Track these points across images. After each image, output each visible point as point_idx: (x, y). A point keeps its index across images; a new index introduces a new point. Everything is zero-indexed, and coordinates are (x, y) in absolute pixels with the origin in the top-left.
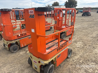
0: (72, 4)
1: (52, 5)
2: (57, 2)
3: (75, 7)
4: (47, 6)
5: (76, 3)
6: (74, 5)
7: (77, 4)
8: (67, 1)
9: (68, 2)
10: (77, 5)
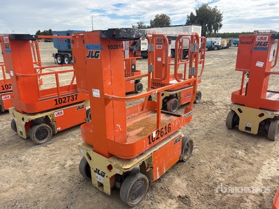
0: (207, 20)
1: (151, 22)
2: (163, 16)
3: (216, 29)
4: (137, 25)
6: (213, 23)
7: (222, 22)
8: (192, 13)
9: (195, 14)
10: (221, 26)
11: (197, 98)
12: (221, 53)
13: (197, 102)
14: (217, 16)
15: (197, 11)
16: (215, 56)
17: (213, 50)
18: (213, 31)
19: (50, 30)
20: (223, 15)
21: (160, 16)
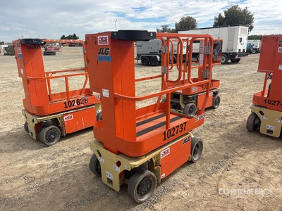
14: (248, 18)
15: (225, 13)
19: (75, 35)
21: (186, 19)
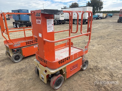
0: (96, 5)
1: (70, 6)
2: (76, 4)
5: (101, 4)
6: (99, 6)
7: (103, 6)
8: (89, 2)
10: (102, 8)
11: (84, 66)
12: (103, 20)
13: (84, 69)
14: (101, 3)
15: (91, 1)
16: (99, 23)
17: (99, 19)
18: (99, 10)
20: (103, 3)
21: (74, 4)
